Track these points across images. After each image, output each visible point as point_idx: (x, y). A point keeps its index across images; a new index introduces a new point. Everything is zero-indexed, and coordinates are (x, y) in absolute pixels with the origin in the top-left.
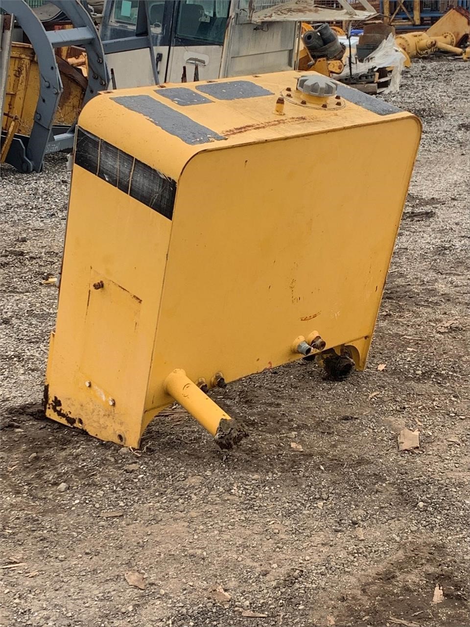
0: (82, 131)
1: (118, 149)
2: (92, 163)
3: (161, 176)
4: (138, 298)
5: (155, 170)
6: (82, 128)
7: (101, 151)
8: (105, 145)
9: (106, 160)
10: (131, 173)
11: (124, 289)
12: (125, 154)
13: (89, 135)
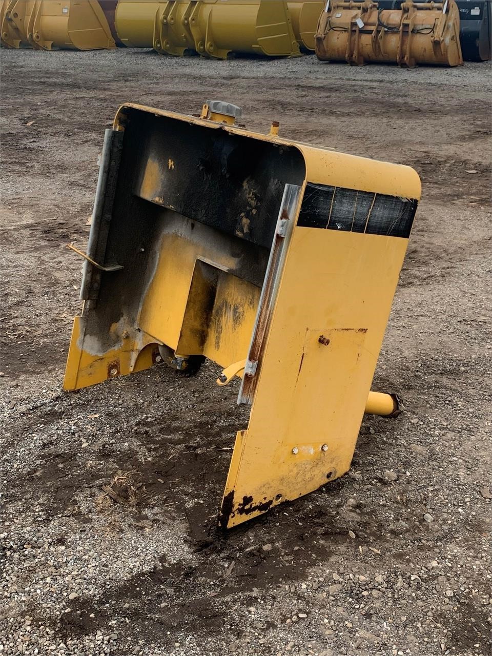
0: (313, 186)
1: (356, 191)
2: (322, 217)
3: (403, 200)
4: (362, 330)
5: (397, 198)
6: (312, 183)
7: (334, 200)
8: (341, 192)
9: (342, 208)
10: (370, 210)
11: (347, 330)
12: (365, 193)
13: (321, 188)
